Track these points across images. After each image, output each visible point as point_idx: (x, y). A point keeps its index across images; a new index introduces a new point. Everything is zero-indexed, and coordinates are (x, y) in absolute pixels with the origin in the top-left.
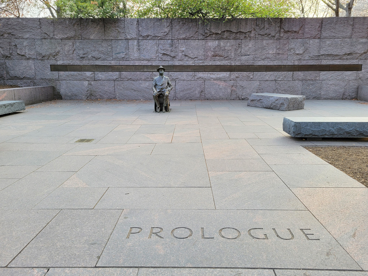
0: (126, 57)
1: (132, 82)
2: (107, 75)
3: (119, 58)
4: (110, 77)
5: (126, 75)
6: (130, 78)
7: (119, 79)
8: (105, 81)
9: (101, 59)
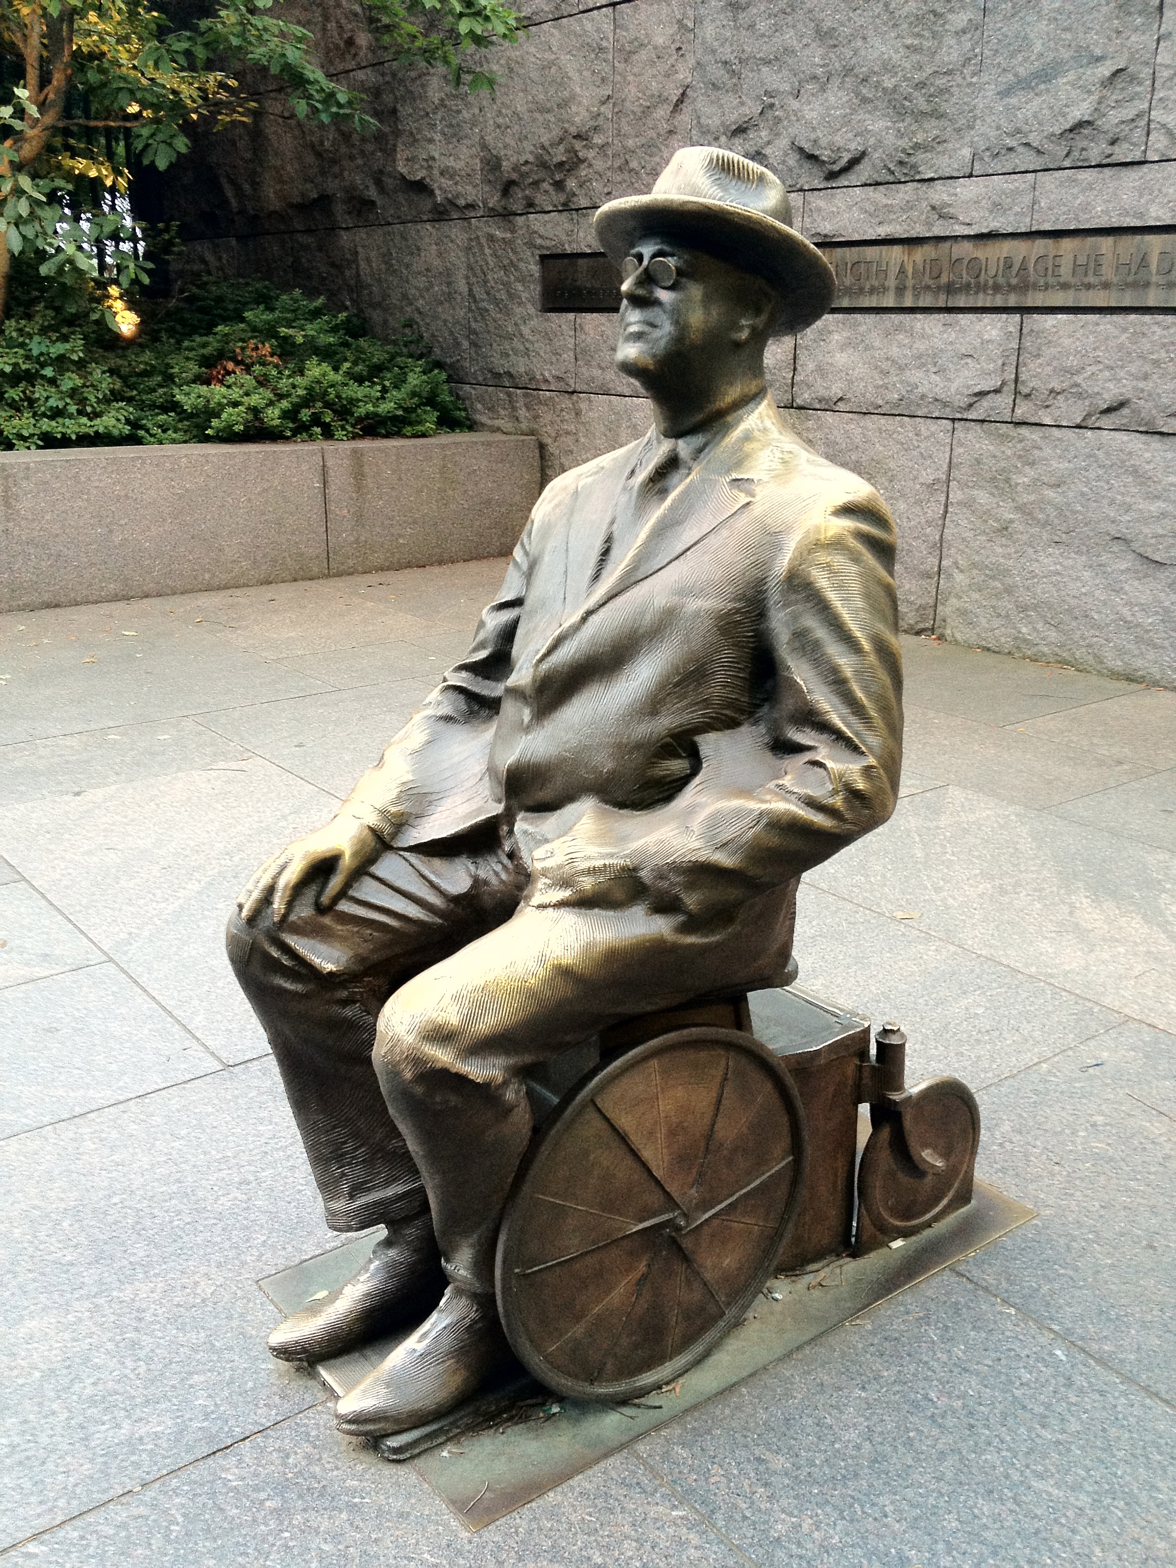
0: (1113, 118)
1: (1135, 443)
2: (895, 352)
3: (1034, 139)
4: (915, 375)
5: (1072, 362)
6: (1111, 393)
7: (1004, 401)
8: (868, 421)
9: (864, 172)
